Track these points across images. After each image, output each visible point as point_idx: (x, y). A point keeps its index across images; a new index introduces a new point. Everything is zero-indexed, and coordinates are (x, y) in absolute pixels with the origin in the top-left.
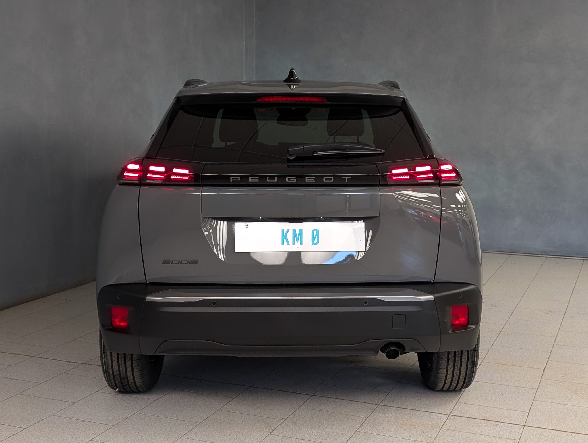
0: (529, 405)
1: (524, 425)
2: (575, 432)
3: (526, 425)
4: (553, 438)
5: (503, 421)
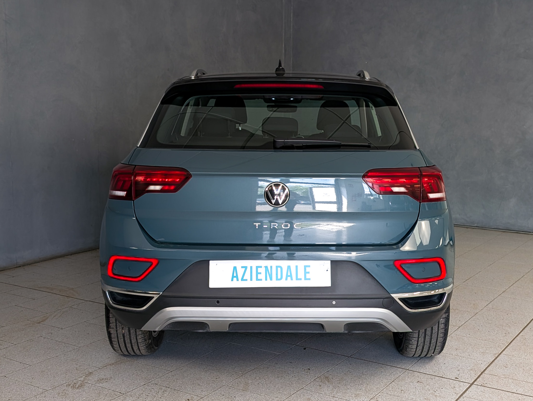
2: (448, 378)
3: (409, 369)
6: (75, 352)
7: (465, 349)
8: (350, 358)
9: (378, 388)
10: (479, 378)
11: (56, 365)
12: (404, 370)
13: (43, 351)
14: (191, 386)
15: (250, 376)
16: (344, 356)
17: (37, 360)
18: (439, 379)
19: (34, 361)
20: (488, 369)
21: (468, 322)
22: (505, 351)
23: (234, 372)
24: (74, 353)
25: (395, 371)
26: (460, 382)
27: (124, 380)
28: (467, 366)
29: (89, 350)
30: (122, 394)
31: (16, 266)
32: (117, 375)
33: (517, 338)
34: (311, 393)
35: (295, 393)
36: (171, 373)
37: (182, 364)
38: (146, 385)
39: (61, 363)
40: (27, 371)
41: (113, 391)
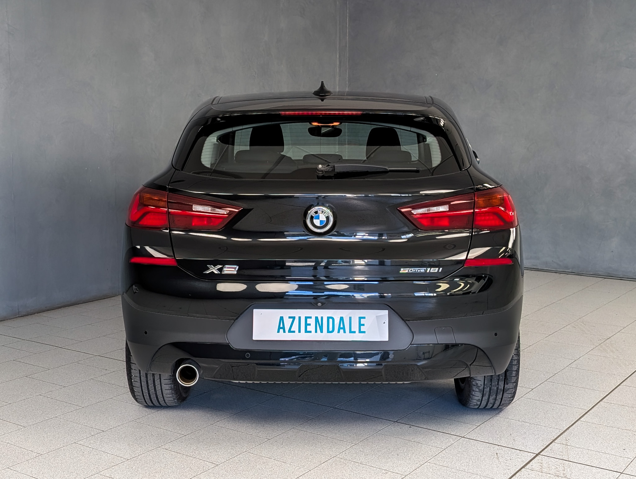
0: (485, 420)
1: (463, 436)
2: (510, 447)
3: (465, 437)
4: (481, 449)
5: (443, 432)
6: (77, 413)
7: (536, 414)
8: (396, 423)
9: (425, 458)
10: (547, 448)
11: (54, 427)
12: (459, 438)
13: (41, 412)
14: (206, 452)
15: (276, 442)
16: (389, 420)
17: (33, 421)
18: (499, 448)
19: (29, 423)
20: (559, 438)
21: (543, 383)
22: (584, 417)
23: (258, 437)
24: (75, 414)
25: (447, 439)
26: (524, 452)
27: (129, 444)
28: (535, 434)
29: (94, 410)
30: (126, 460)
31: (17, 316)
32: (122, 439)
33: (601, 402)
34: (344, 462)
35: (326, 461)
36: (184, 437)
37: (198, 427)
38: (155, 450)
39: (60, 424)
40: (20, 433)
41: (116, 457)
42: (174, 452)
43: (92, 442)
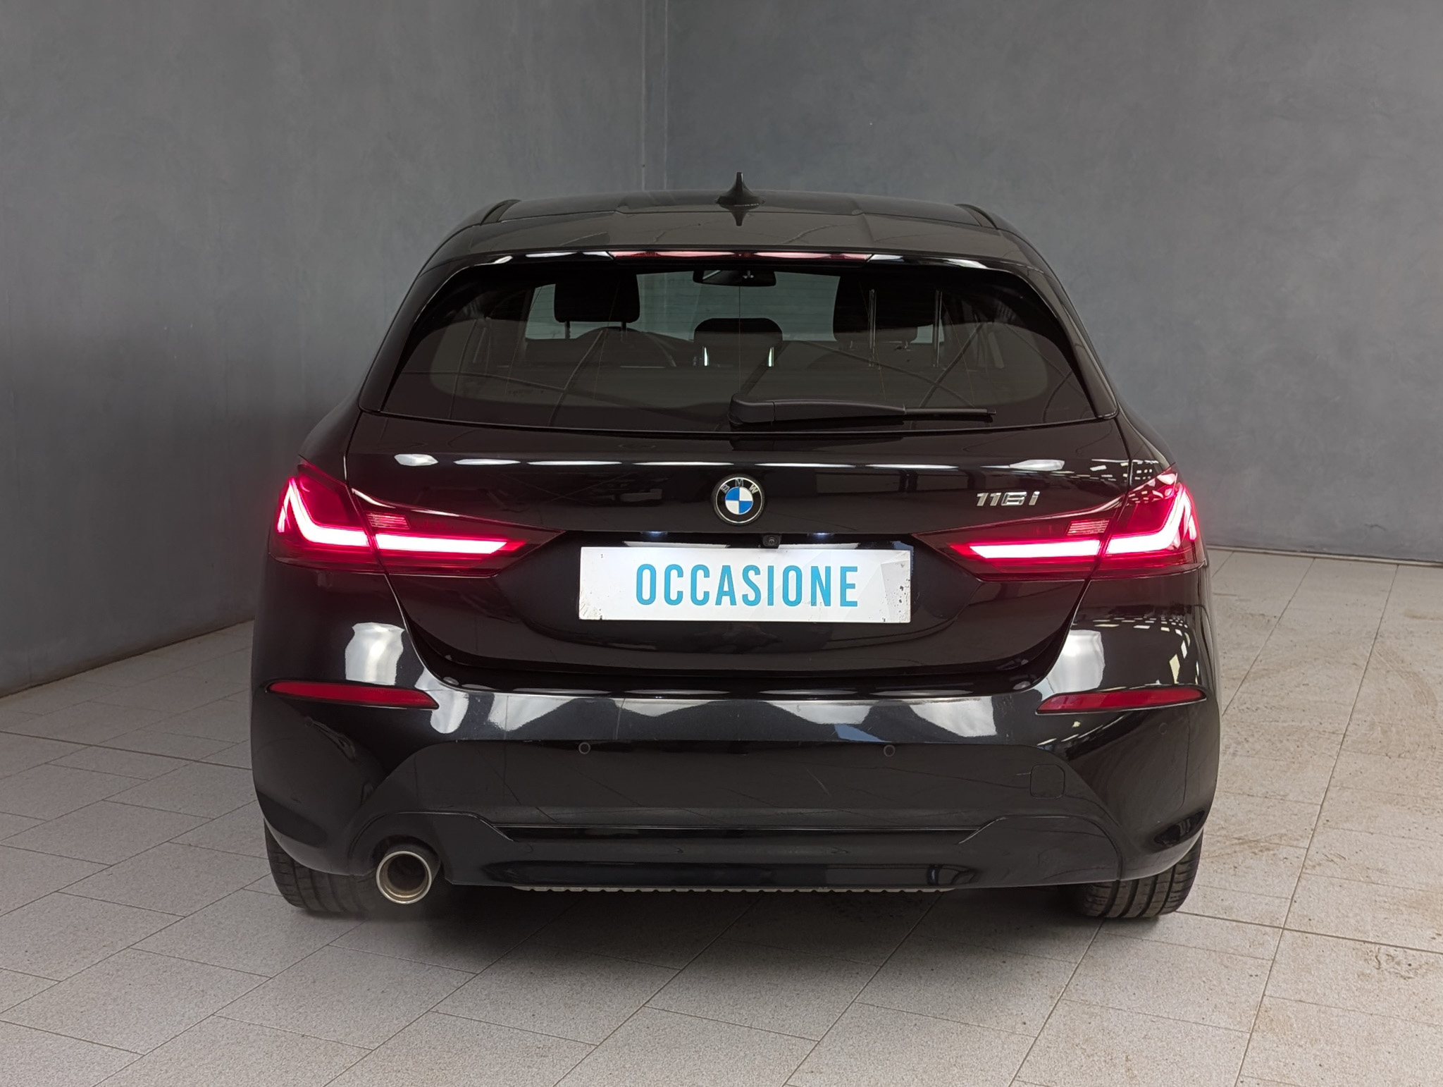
12: (1278, 931)
25: (1255, 935)
35: (1052, 1012)
38: (639, 1014)
40: (272, 995)
42: (689, 1018)
43: (470, 1004)
